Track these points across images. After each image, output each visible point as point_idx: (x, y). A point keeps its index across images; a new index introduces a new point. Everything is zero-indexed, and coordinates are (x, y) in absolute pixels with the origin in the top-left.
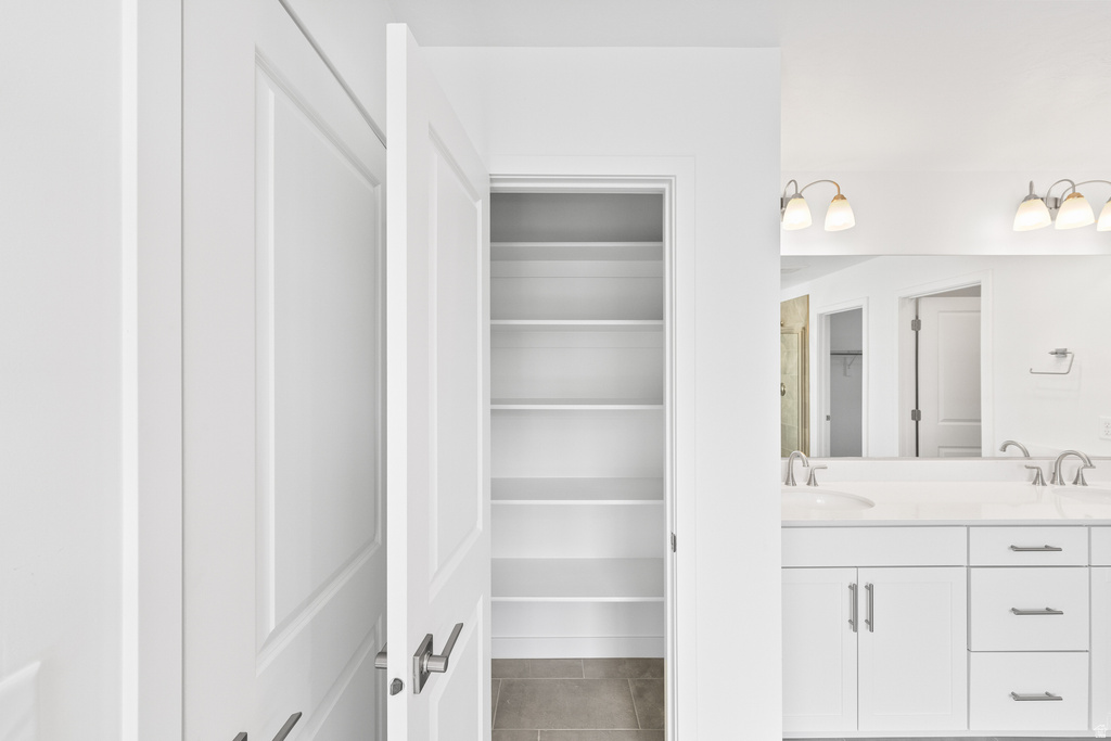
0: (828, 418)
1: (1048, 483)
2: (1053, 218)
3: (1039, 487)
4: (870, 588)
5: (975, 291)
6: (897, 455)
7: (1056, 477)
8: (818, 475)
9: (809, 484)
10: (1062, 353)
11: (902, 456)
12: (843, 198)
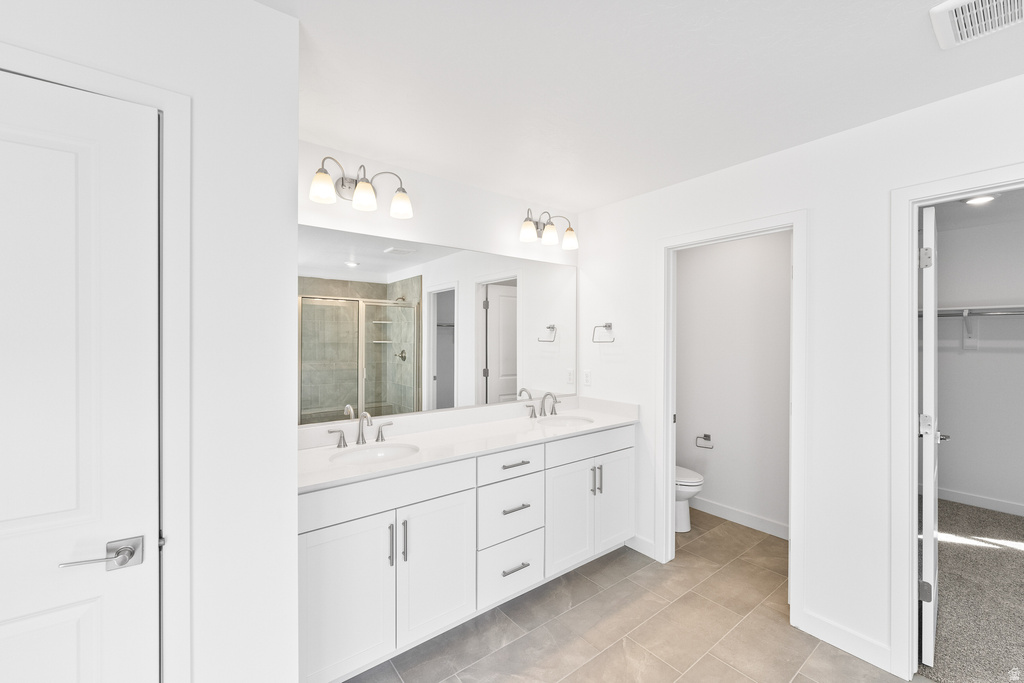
0: (435, 378)
1: (538, 415)
2: (540, 236)
3: (533, 419)
4: (405, 524)
5: (513, 283)
6: (474, 404)
7: (543, 412)
8: (386, 432)
9: (377, 440)
10: (552, 328)
11: (478, 404)
12: (404, 191)
